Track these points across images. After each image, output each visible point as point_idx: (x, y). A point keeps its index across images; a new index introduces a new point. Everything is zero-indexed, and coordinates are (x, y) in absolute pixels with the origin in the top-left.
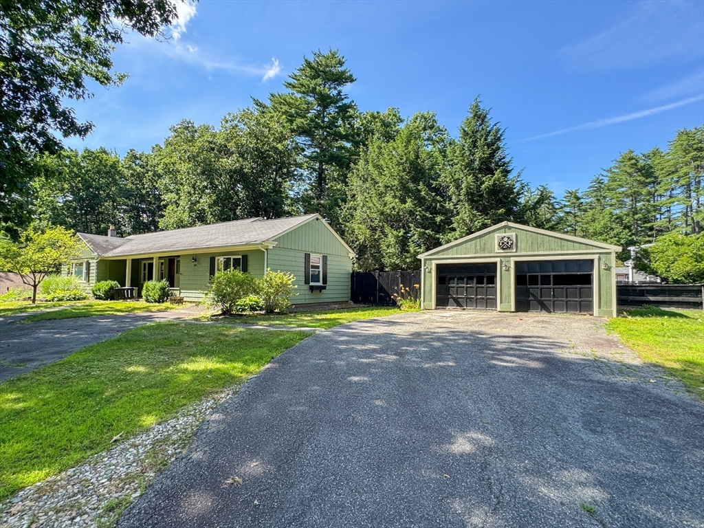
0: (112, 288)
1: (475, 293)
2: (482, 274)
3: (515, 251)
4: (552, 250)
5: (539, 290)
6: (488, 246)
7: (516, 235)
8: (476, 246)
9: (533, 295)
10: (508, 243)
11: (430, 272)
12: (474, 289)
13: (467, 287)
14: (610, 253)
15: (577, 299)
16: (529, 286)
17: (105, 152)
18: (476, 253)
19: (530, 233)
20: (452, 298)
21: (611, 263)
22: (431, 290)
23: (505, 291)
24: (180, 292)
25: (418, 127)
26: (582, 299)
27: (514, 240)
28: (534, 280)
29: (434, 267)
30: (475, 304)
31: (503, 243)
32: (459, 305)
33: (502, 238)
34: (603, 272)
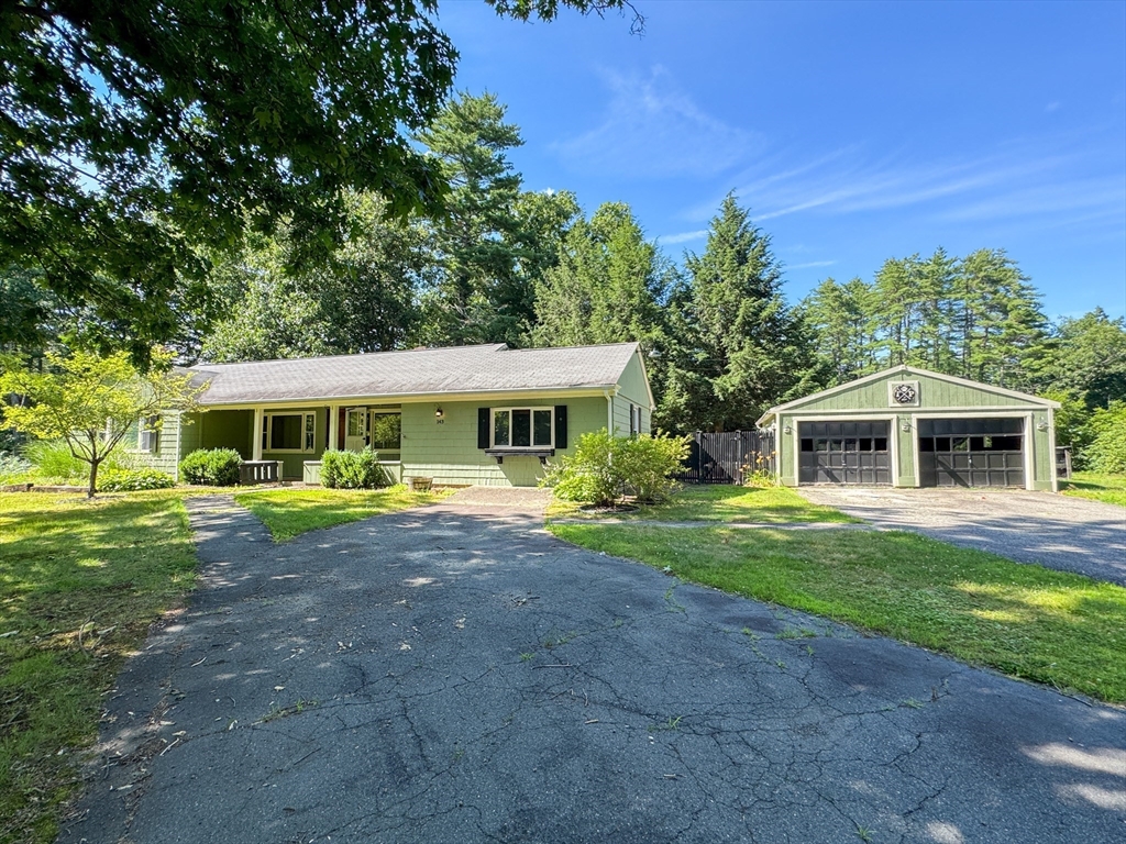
1: (858, 462)
2: (868, 436)
3: (917, 404)
5: (951, 458)
6: (877, 398)
7: (919, 384)
9: (943, 464)
10: (908, 394)
11: (789, 433)
12: (857, 457)
13: (846, 455)
14: (1046, 410)
15: (1004, 469)
16: (936, 453)
18: (860, 407)
19: (939, 382)
20: (823, 469)
21: (1046, 422)
22: (792, 459)
23: (905, 459)
24: (403, 469)
26: (1009, 469)
27: (917, 390)
28: (944, 445)
29: (795, 427)
30: (858, 478)
31: (901, 394)
32: (834, 479)
33: (900, 388)
34: (1038, 433)
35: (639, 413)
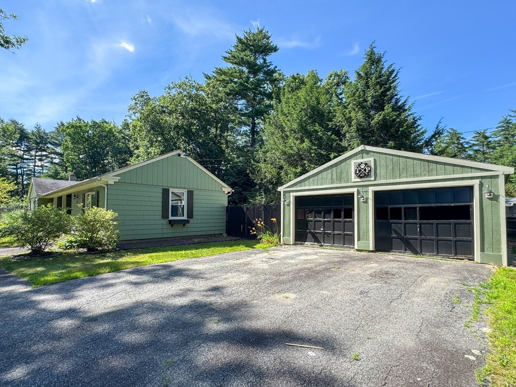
1: (332, 228)
2: (339, 207)
3: (373, 179)
4: (417, 176)
5: (403, 225)
6: (344, 175)
7: (375, 161)
8: (332, 176)
9: (396, 232)
10: (365, 170)
11: (289, 205)
12: (332, 223)
13: (325, 221)
14: (497, 177)
15: (451, 238)
16: (391, 221)
17: (105, 122)
18: (332, 183)
19: (391, 157)
20: (310, 232)
21: (498, 190)
22: (290, 224)
23: (363, 226)
25: (331, 84)
26: (458, 238)
27: (373, 166)
28: (396, 214)
29: (292, 200)
30: (332, 240)
31: (360, 171)
32: (316, 240)
33: (359, 165)
34: (486, 202)
35: (190, 194)
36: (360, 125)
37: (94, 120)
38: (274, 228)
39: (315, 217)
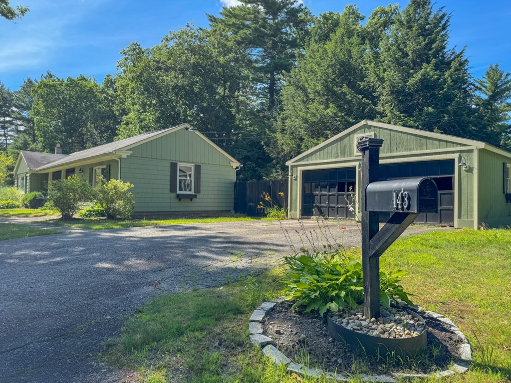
0: (35, 198)
1: (336, 201)
2: (342, 181)
4: (410, 150)
6: (347, 149)
7: (375, 135)
8: (337, 150)
11: (296, 180)
12: (336, 197)
13: (329, 195)
14: (471, 151)
17: (85, 79)
18: (336, 157)
20: (317, 206)
21: (472, 163)
22: (296, 198)
25: (376, 24)
26: (442, 207)
29: (299, 174)
30: (336, 214)
32: (321, 214)
33: (361, 139)
34: (464, 174)
35: (198, 168)
36: (394, 87)
37: (71, 77)
38: (280, 203)
39: (321, 191)
